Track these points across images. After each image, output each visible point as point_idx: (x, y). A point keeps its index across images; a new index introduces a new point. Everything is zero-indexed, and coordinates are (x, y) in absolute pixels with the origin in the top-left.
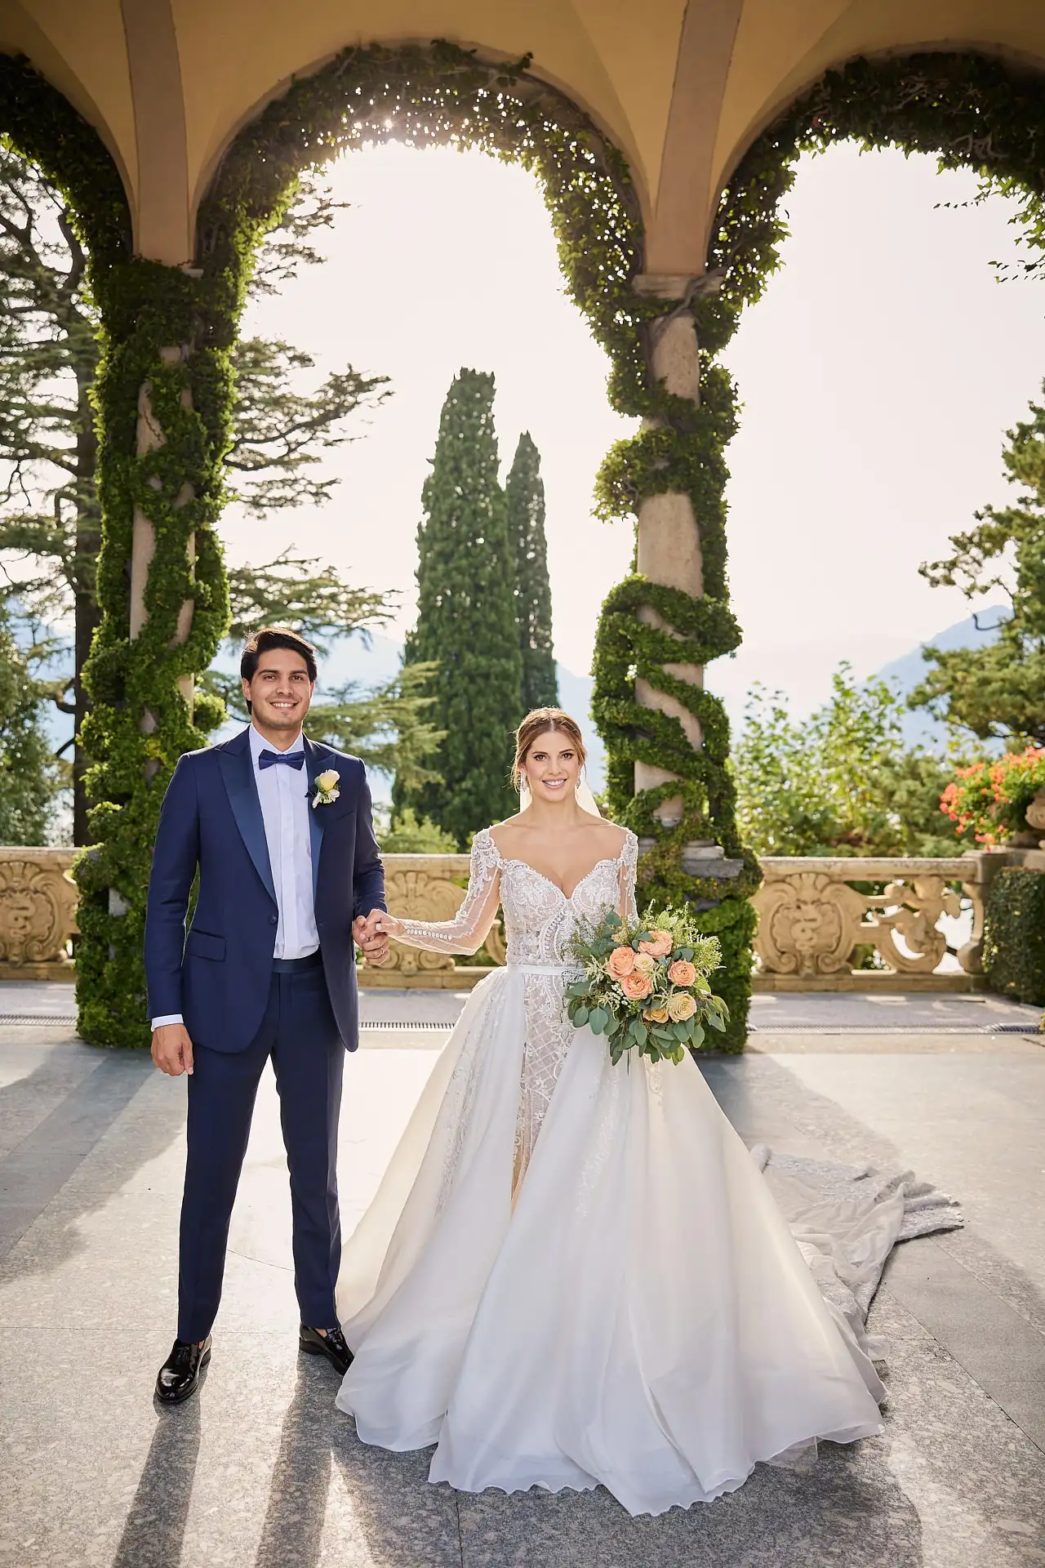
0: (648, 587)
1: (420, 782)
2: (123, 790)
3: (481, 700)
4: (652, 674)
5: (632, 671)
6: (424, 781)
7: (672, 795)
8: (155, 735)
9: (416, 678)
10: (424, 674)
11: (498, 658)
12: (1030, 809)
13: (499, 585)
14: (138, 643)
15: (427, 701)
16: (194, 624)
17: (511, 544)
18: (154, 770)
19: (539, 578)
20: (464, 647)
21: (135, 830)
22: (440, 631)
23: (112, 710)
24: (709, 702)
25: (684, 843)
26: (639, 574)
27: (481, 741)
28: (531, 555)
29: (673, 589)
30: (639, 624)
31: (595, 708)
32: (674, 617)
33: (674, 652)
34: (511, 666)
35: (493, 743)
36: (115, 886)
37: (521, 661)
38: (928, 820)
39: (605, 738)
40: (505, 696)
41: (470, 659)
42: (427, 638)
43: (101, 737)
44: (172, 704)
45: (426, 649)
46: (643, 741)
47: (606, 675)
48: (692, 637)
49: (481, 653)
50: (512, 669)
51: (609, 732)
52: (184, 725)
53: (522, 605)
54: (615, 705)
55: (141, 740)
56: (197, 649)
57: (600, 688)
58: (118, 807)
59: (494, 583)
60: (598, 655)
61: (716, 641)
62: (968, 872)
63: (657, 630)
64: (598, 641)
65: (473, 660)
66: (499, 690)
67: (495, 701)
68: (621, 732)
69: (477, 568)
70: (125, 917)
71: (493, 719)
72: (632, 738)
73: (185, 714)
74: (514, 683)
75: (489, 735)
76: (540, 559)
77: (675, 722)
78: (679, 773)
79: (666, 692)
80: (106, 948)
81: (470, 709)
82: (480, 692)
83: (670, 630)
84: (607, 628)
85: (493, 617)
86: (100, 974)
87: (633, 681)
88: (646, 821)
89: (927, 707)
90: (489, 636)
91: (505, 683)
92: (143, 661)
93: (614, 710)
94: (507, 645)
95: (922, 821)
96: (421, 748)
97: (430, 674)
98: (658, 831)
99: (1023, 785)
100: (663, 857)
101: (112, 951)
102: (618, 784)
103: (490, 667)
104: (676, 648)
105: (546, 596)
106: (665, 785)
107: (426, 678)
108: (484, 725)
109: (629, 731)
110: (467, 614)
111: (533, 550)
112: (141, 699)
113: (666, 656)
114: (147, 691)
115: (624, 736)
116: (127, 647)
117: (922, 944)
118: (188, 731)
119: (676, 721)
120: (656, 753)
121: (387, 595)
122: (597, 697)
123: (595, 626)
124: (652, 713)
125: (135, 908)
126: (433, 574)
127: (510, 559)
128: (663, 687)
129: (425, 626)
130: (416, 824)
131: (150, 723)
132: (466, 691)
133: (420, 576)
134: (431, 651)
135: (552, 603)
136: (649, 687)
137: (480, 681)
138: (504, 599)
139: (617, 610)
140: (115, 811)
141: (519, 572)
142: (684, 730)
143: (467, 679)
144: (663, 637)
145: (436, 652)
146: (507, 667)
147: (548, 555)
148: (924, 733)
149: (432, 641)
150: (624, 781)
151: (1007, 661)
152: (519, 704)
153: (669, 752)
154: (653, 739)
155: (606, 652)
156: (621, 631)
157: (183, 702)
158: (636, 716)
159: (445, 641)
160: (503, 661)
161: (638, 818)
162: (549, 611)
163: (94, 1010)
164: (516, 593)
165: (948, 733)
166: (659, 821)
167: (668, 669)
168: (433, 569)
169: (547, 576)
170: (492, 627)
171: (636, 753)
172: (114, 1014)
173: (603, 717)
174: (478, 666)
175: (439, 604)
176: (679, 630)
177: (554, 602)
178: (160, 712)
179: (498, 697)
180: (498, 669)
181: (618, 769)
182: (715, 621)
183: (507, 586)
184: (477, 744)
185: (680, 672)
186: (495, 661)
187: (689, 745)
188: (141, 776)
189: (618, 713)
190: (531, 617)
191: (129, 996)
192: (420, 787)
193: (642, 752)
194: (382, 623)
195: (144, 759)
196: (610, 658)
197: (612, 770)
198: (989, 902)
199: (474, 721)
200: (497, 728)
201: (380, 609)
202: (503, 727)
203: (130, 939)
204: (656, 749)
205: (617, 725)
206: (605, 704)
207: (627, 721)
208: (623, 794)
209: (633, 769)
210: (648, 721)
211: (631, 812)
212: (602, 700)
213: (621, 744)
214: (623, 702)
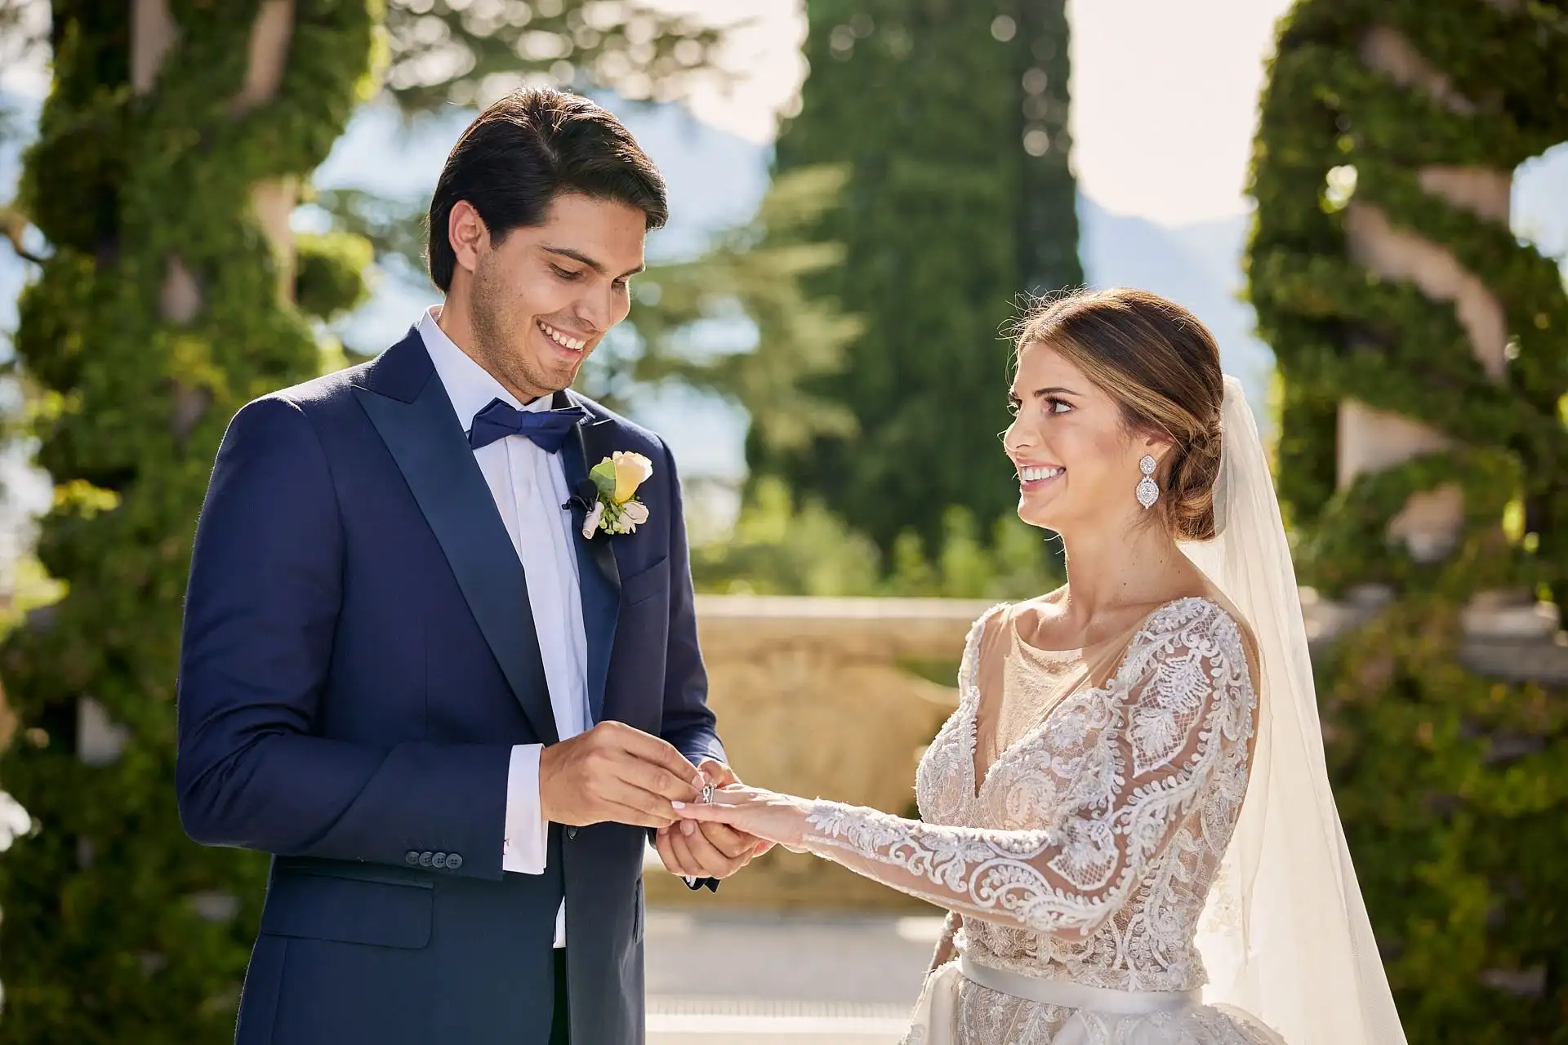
1: (798, 432)
2: (116, 457)
4: (1394, 194)
5: (1342, 182)
7: (1432, 485)
8: (199, 325)
9: (793, 206)
14: (153, 101)
16: (295, 56)
18: (190, 408)
21: (145, 557)
23: (86, 265)
24: (1531, 262)
25: (1462, 598)
30: (1365, 74)
31: (1252, 274)
32: (1454, 55)
33: (1448, 141)
36: (95, 690)
37: (1008, 179)
39: (1274, 346)
43: (61, 332)
44: (237, 254)
46: (1368, 356)
47: (1278, 197)
48: (1492, 106)
51: (1285, 333)
52: (267, 304)
54: (1303, 268)
55: (160, 340)
56: (299, 121)
57: (1264, 225)
58: (106, 500)
60: (1263, 150)
63: (1408, 87)
64: (1263, 117)
68: (1313, 333)
70: (118, 764)
72: (1340, 350)
73: (269, 279)
77: (1444, 312)
78: (1454, 431)
79: (1428, 237)
80: (70, 842)
83: (1437, 87)
84: (1287, 86)
86: (52, 905)
87: (1344, 212)
92: (162, 148)
93: (1298, 280)
98: (1400, 569)
100: (1414, 629)
101: (86, 851)
104: (1452, 131)
106: (1422, 460)
109: (1332, 331)
112: (161, 236)
113: (1429, 150)
114: (174, 218)
115: (1320, 345)
116: (124, 111)
118: (275, 322)
119: (1447, 306)
120: (1397, 385)
121: (733, 29)
122: (1259, 249)
123: (1253, 81)
124: (1389, 288)
125: (145, 744)
128: (1420, 223)
130: (787, 515)
131: (182, 295)
136: (1385, 225)
138: (975, 45)
139: (1313, 40)
140: (101, 513)
142: (1466, 330)
144: (1424, 105)
150: (1314, 451)
153: (1431, 380)
155: (1280, 141)
156: (1320, 93)
157: (262, 249)
161: (1355, 540)
163: (35, 994)
166: (1403, 548)
167: (1433, 181)
172: (89, 1001)
173: (1269, 299)
176: (1461, 86)
178: (209, 274)
181: (1300, 420)
185: (1460, 187)
187: (1477, 366)
188: (159, 425)
189: (1308, 289)
190: (1030, 84)
191: (125, 960)
193: (1365, 383)
195: (165, 387)
196: (1293, 156)
197: (1288, 424)
203: (131, 824)
204: (1400, 376)
205: (1302, 318)
206: (1279, 267)
207: (1327, 309)
208: (1308, 478)
209: (1334, 421)
210: (1379, 308)
211: (1340, 525)
212: (1271, 259)
213: (1313, 362)
214: (1323, 263)
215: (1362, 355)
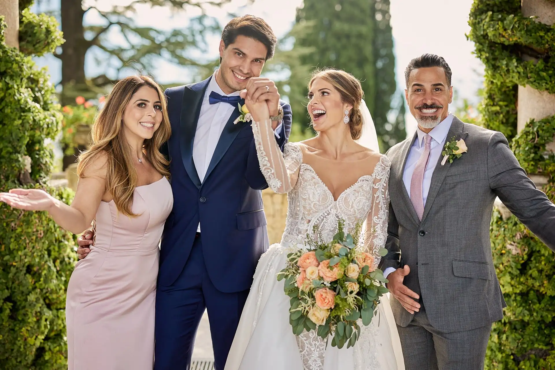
3: (345, 52)
11: (356, 24)
31: (474, 25)
34: (364, 29)
37: (371, 28)
39: (487, 61)
40: (360, 49)
41: (338, 26)
49: (345, 21)
50: (365, 32)
54: (502, 20)
66: (356, 45)
68: (505, 53)
72: (520, 60)
82: (344, 47)
88: (537, 157)
91: (360, 42)
94: (362, 15)
102: (497, 113)
103: (351, 30)
107: (307, 33)
129: (308, 4)
132: (335, 46)
143: (335, 39)
146: (361, 30)
158: (528, 32)
160: (359, 26)
161: (528, 153)
171: (525, 77)
173: (485, 36)
174: (343, 30)
179: (357, 51)
180: (356, 32)
189: (505, 30)
197: (491, 97)
204: (550, 72)
205: (502, 44)
206: (487, 20)
207: (514, 39)
208: (503, 123)
209: (516, 96)
210: (541, 37)
211: (519, 146)
212: (483, 17)
213: (507, 65)
214: (512, 16)
215: (532, 61)
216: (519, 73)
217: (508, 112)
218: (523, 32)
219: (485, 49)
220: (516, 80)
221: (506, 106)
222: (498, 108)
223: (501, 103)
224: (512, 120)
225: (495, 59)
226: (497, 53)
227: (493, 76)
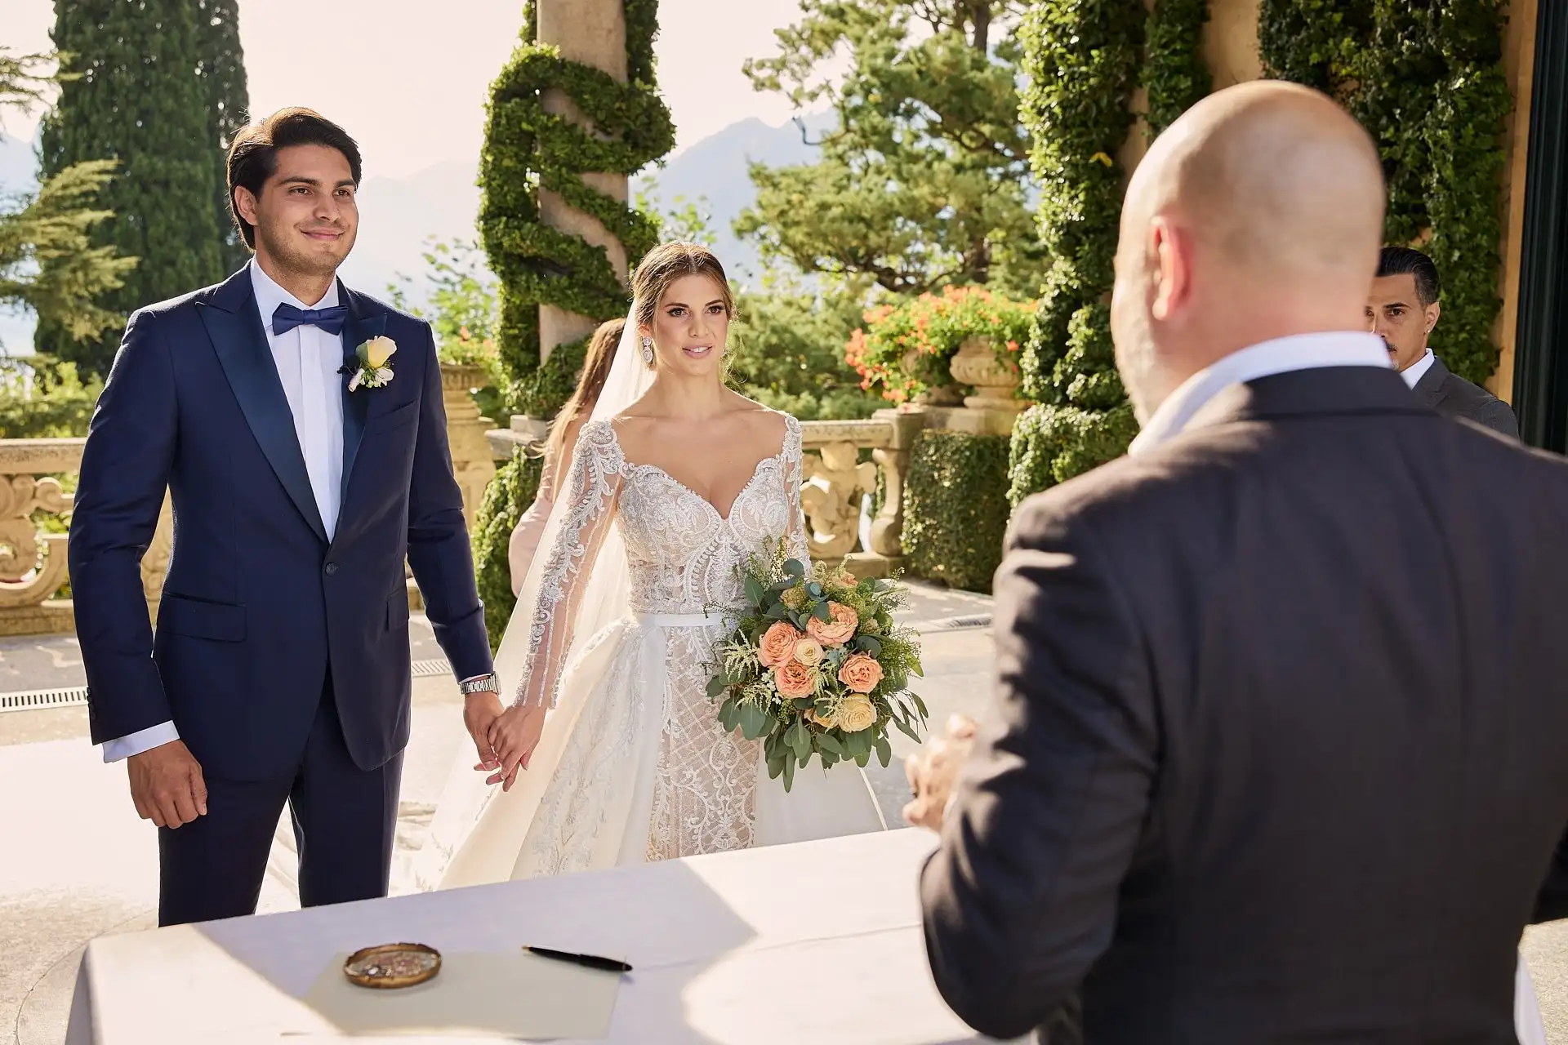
0: (559, 66)
1: (97, 328)
3: (159, 216)
4: (569, 186)
5: (534, 178)
6: (102, 326)
9: (83, 182)
10: (97, 178)
11: (180, 160)
12: (955, 360)
13: (177, 59)
15: (98, 216)
17: (191, 4)
19: (228, 53)
20: (131, 143)
22: (94, 119)
24: (643, 226)
26: (540, 47)
27: (162, 272)
28: (216, 21)
29: (593, 70)
30: (551, 117)
31: (487, 232)
32: (597, 108)
33: (598, 157)
34: (198, 172)
35: (179, 274)
37: (212, 166)
38: (760, 370)
39: (503, 275)
40: (193, 211)
42: (75, 129)
45: (75, 143)
46: (557, 279)
47: (501, 187)
48: (617, 138)
49: (156, 152)
50: (201, 176)
51: (508, 265)
53: (207, 90)
54: (519, 228)
57: (491, 202)
59: (167, 57)
60: (489, 158)
61: (650, 143)
62: (883, 437)
63: (574, 126)
64: (490, 138)
65: (145, 162)
66: (183, 201)
67: (178, 217)
68: (524, 267)
69: (143, 34)
71: (177, 242)
72: (541, 276)
74: (204, 192)
75: (172, 263)
76: (230, 28)
77: (598, 254)
79: (588, 212)
81: (145, 229)
82: (157, 205)
83: (588, 126)
84: (504, 121)
85: (170, 104)
87: (536, 194)
89: (757, 236)
90: (166, 128)
91: (192, 194)
93: (516, 235)
94: (193, 143)
95: (753, 371)
96: (98, 280)
97: (107, 178)
99: (954, 333)
102: (515, 337)
103: (169, 171)
104: (600, 152)
105: (240, 77)
107: (100, 183)
108: (165, 250)
109: (534, 264)
110: (132, 97)
111: (219, 15)
113: (587, 162)
115: (530, 274)
117: (833, 524)
119: (601, 250)
120: (576, 295)
121: (28, 62)
122: (489, 217)
124: (570, 241)
126: (79, 38)
127: (189, 23)
128: (583, 203)
129: (72, 110)
130: (79, 384)
132: (137, 203)
133: (60, 37)
134: (82, 146)
135: (250, 88)
136: (562, 203)
137: (157, 190)
138: (185, 80)
139: (515, 95)
141: (200, 44)
142: (610, 264)
143: (137, 186)
144: (583, 136)
145: (90, 147)
146: (192, 172)
147: (240, 23)
148: (737, 265)
149: (83, 132)
150: (525, 333)
151: (845, 182)
152: (212, 222)
153: (592, 293)
154: (571, 276)
155: (501, 153)
156: (525, 126)
158: (550, 245)
159: (102, 134)
160: (187, 164)
161: (556, 383)
162: (245, 100)
164: (198, 72)
165: (762, 266)
167: (588, 179)
168: (79, 30)
169: (239, 51)
170: (169, 117)
171: (549, 297)
173: (500, 245)
174: (153, 170)
175: (90, 80)
176: (601, 126)
177: (251, 88)
179: (183, 212)
180: (181, 174)
181: (515, 316)
182: (649, 116)
183: (188, 62)
184: (156, 275)
185: (603, 183)
186: (175, 163)
189: (523, 240)
190: (221, 106)
192: (96, 334)
193: (557, 294)
194: (19, 102)
196: (507, 162)
197: (507, 317)
198: (909, 473)
199: (151, 245)
200: (184, 253)
201: (19, 82)
202: (192, 253)
204: (576, 290)
205: (520, 256)
206: (501, 226)
207: (535, 250)
208: (522, 349)
209: (536, 316)
210: (565, 250)
211: (545, 375)
212: (496, 222)
213: (527, 281)
214: (529, 224)
215: (555, 278)
216: (541, 290)
217: (528, 335)
218: (544, 244)
219: (501, 261)
220: (537, 298)
221: (526, 329)
222: (516, 331)
223: (520, 325)
224: (533, 345)
225: (512, 273)
226: (514, 267)
227: (511, 294)
